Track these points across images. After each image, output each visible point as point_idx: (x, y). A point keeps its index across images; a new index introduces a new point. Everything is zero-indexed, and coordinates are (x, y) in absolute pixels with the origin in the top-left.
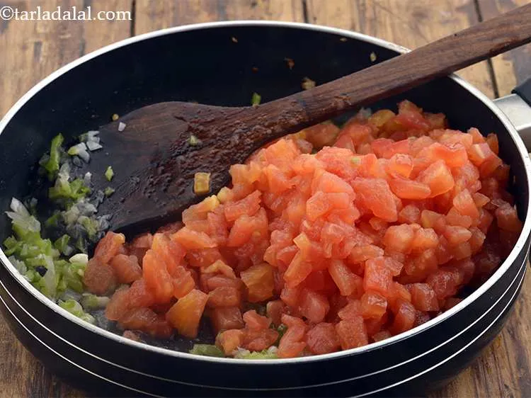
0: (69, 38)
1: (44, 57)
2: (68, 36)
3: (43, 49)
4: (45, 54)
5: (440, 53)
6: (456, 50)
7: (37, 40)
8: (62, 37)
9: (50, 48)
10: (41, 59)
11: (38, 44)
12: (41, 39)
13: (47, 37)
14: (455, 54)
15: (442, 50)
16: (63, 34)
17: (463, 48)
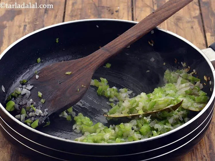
0: (38, 24)
1: (27, 30)
2: (38, 23)
3: (27, 28)
4: (28, 29)
5: (151, 20)
6: (156, 17)
7: (25, 24)
8: (35, 23)
9: (30, 27)
10: (26, 31)
11: (25, 26)
12: (26, 24)
13: (29, 23)
14: (156, 18)
15: (151, 19)
16: (36, 22)
17: (158, 16)
